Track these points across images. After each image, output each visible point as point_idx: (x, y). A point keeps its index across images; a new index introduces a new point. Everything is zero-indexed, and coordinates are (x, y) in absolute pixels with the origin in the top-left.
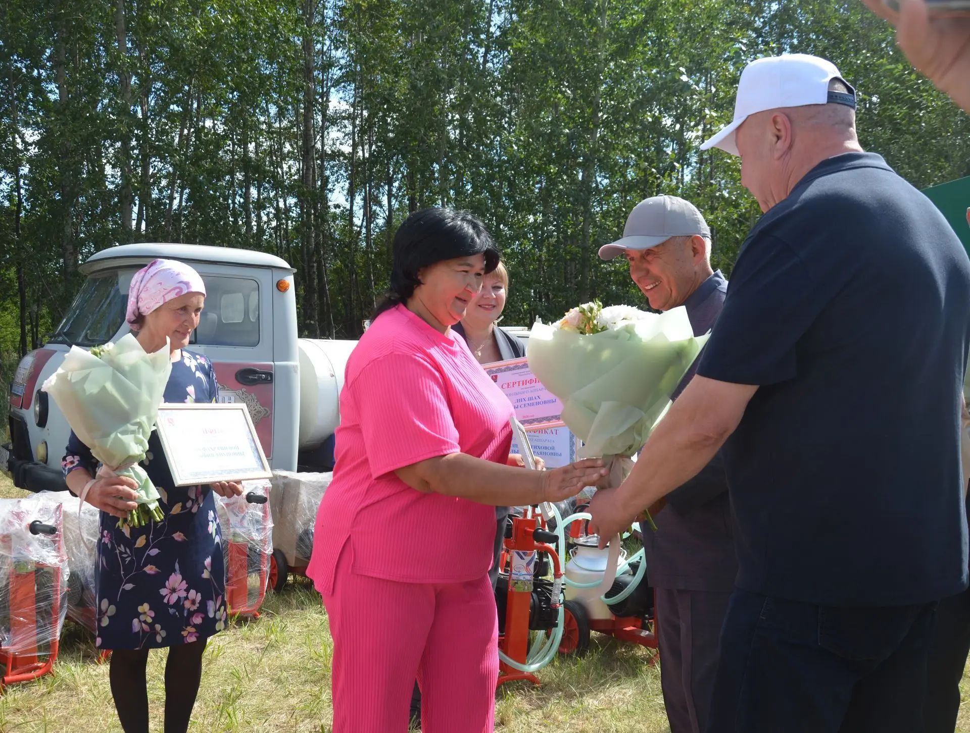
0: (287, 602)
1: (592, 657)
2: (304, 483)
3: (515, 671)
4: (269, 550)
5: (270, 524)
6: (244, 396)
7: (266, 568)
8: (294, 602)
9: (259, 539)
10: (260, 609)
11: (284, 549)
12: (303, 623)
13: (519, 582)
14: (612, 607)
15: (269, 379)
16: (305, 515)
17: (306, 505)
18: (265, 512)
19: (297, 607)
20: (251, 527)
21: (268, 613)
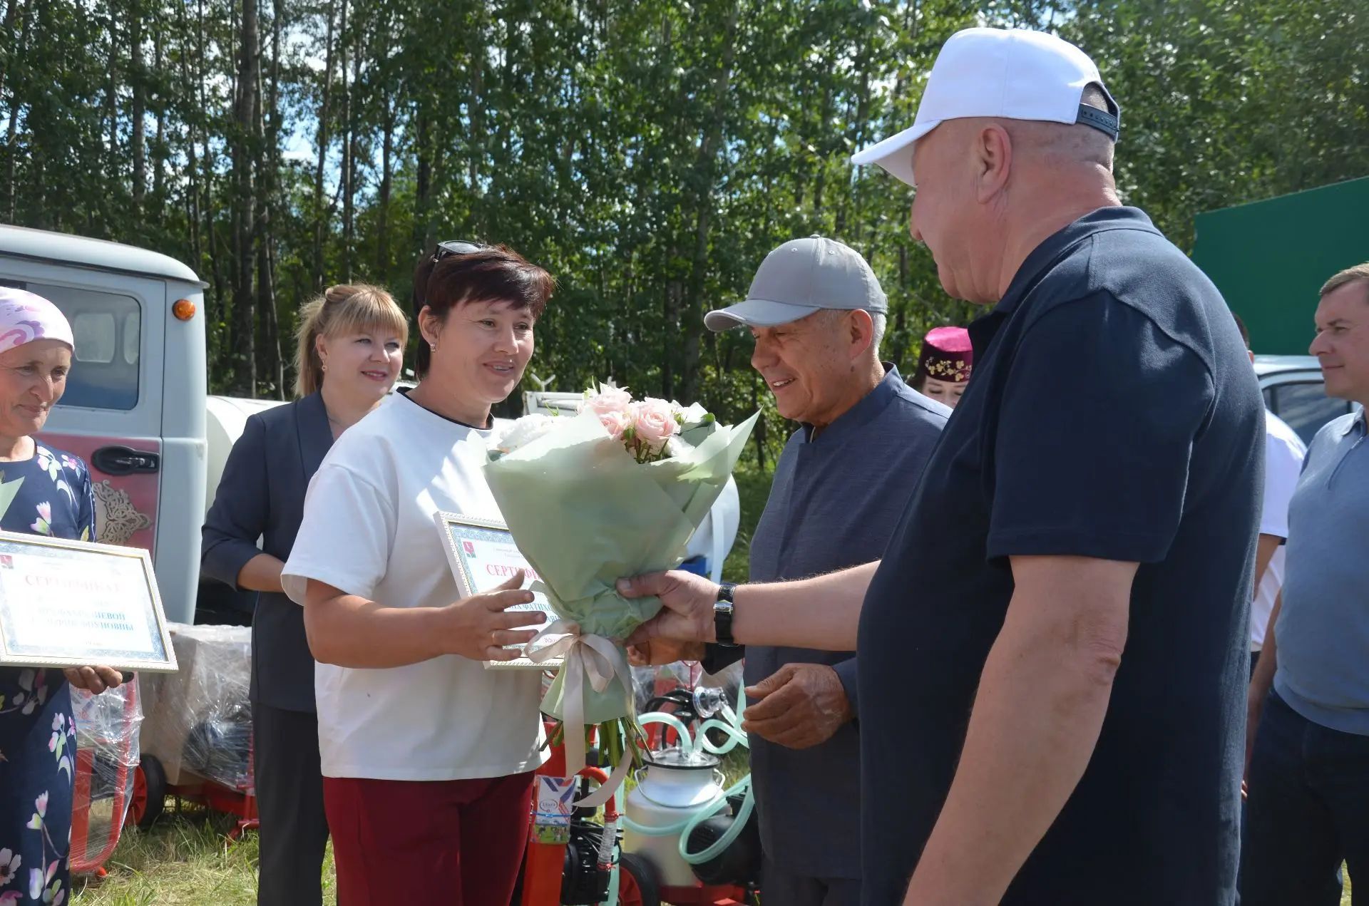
0: (160, 847)
2: (203, 645)
4: (132, 760)
5: (137, 717)
6: (105, 493)
7: (126, 791)
8: (172, 847)
9: (115, 741)
10: (109, 861)
11: (162, 754)
12: (186, 886)
13: (548, 829)
14: (697, 869)
15: (153, 465)
16: (202, 698)
17: (203, 682)
18: (128, 696)
19: (177, 859)
20: (102, 721)
21: (122, 870)
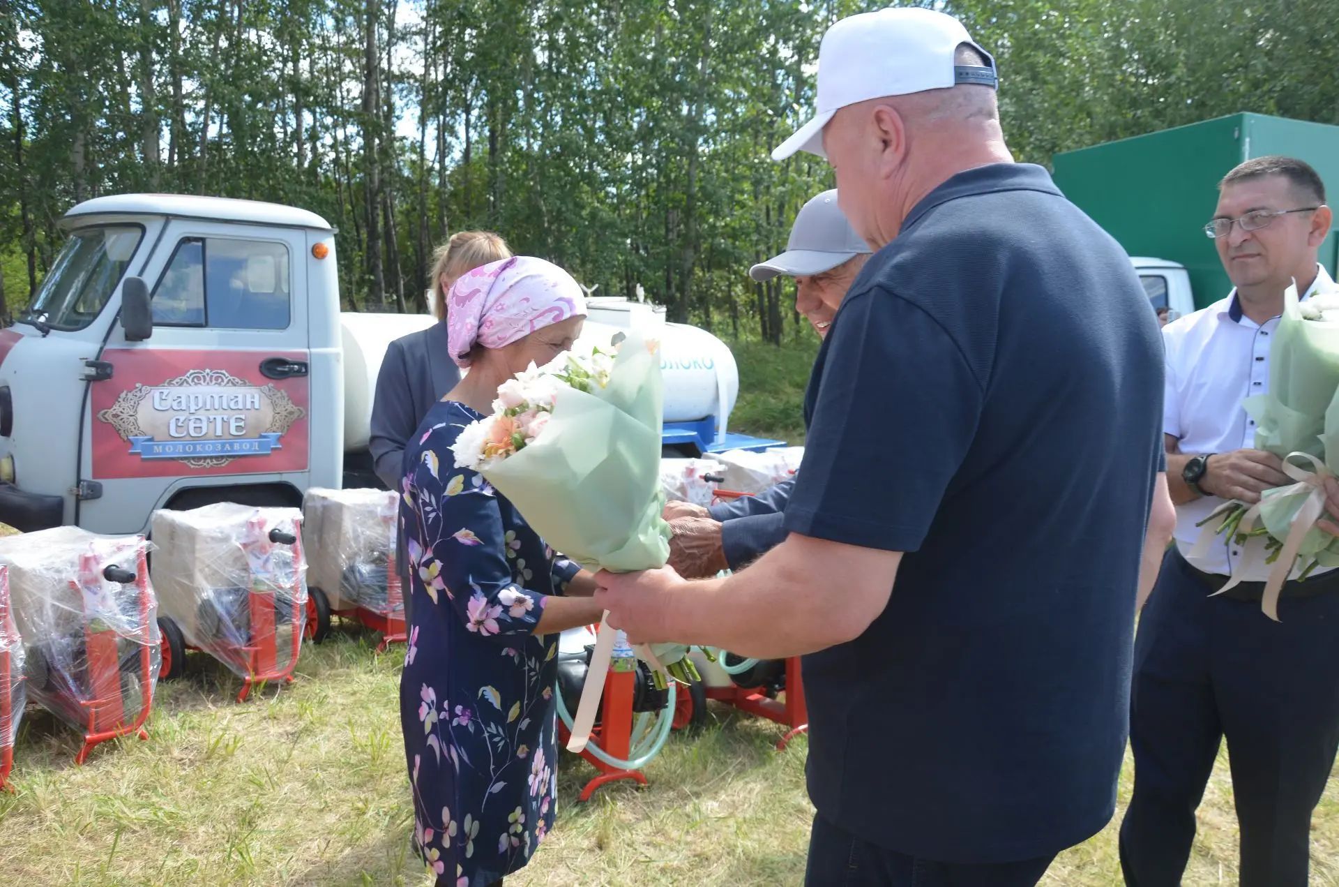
0: (329, 656)
1: (710, 736)
2: (348, 508)
3: (613, 769)
4: (303, 598)
5: (303, 566)
6: (271, 393)
7: (300, 621)
8: (338, 658)
9: (288, 586)
10: (293, 672)
11: (327, 588)
12: (349, 689)
13: (620, 660)
15: (304, 370)
16: (350, 547)
17: (350, 534)
18: (295, 551)
19: (342, 666)
20: (277, 572)
21: (303, 677)
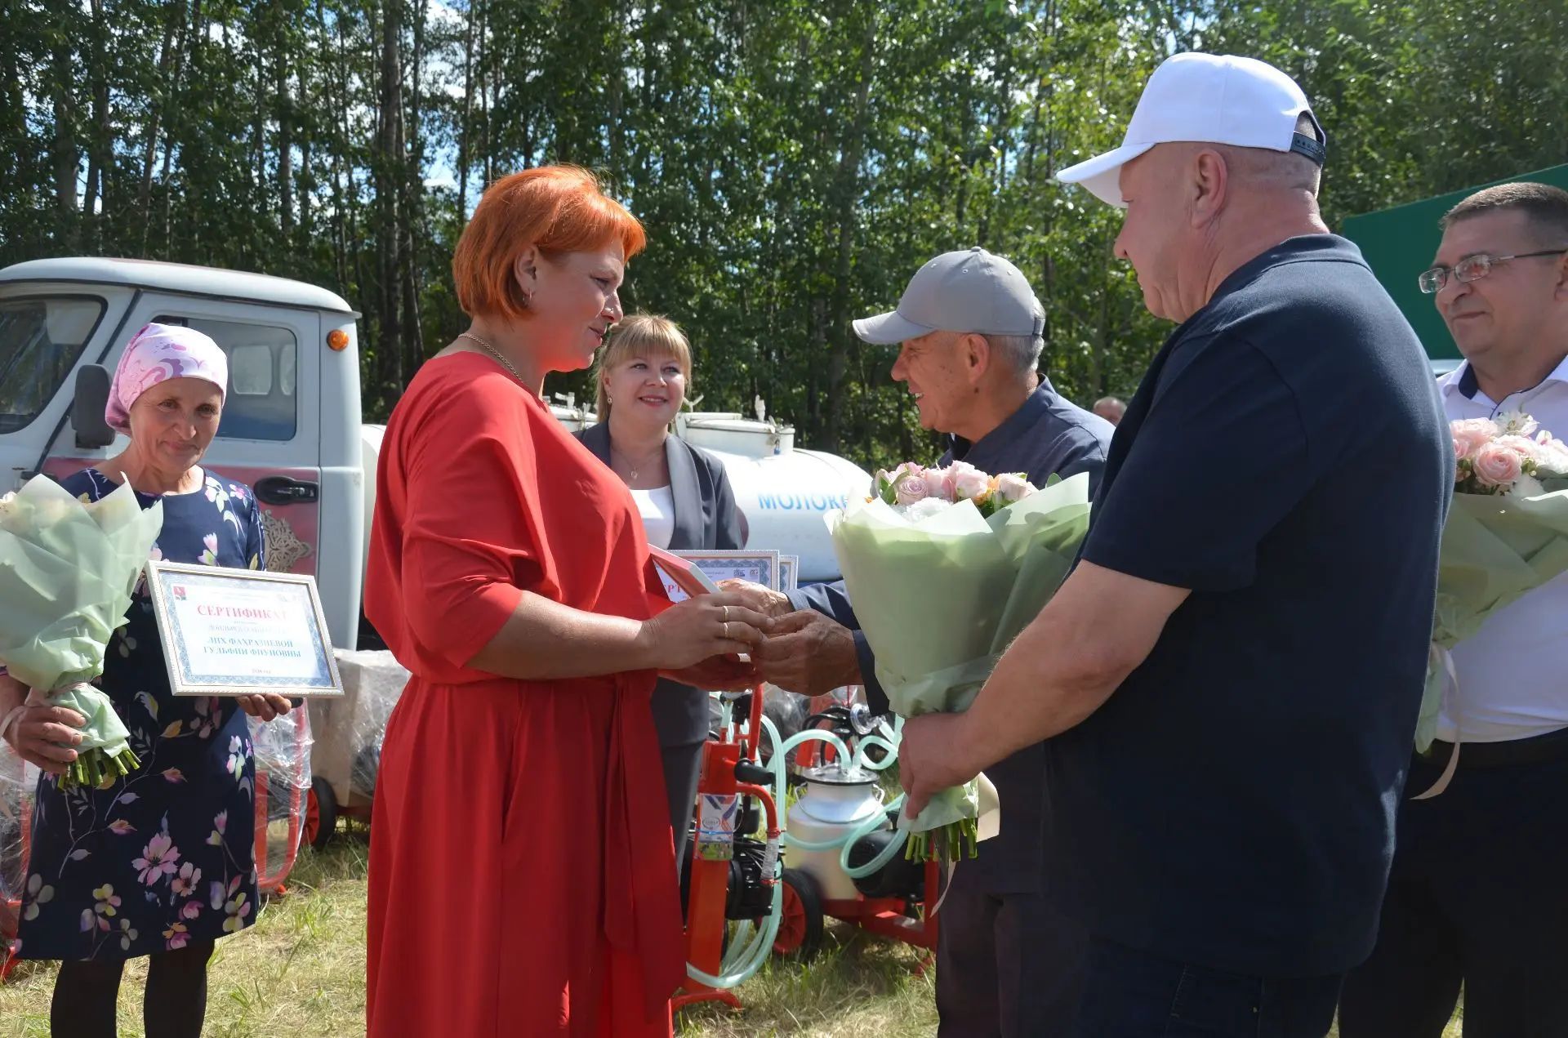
0: (334, 865)
1: (824, 961)
2: (367, 670)
3: (701, 987)
4: (305, 783)
5: (307, 741)
6: (268, 523)
7: (300, 812)
8: (346, 866)
9: (287, 765)
10: (288, 879)
11: (332, 777)
13: (711, 846)
14: (858, 882)
15: (312, 494)
16: (368, 722)
17: (369, 706)
18: (299, 720)
19: (351, 877)
20: (275, 745)
21: (300, 887)
